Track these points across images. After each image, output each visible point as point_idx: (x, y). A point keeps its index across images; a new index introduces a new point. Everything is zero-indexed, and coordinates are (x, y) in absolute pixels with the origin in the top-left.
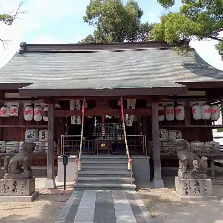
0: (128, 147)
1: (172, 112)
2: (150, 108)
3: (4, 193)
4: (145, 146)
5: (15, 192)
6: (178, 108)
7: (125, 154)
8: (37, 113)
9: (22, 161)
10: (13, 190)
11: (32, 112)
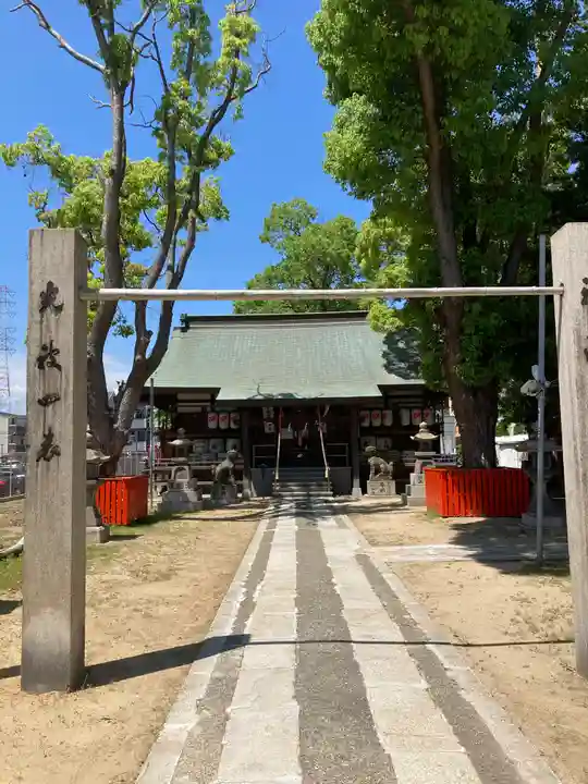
0: (326, 456)
1: (378, 417)
4: (346, 455)
6: (385, 412)
8: (223, 420)
11: (216, 419)
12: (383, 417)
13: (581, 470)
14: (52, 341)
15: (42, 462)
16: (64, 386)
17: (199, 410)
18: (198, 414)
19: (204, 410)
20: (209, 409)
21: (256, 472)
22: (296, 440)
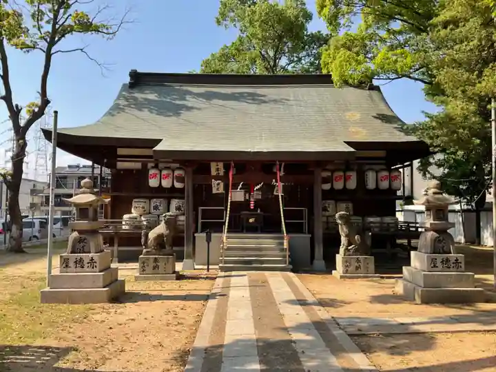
0: (285, 222)
1: (340, 179)
2: (312, 173)
3: (144, 270)
4: (305, 221)
5: (156, 270)
6: (348, 173)
7: (280, 231)
8: (166, 178)
10: (154, 268)
11: (158, 176)
12: (346, 179)
17: (138, 165)
18: (138, 170)
19: (145, 166)
20: (150, 165)
21: (201, 237)
22: (247, 202)
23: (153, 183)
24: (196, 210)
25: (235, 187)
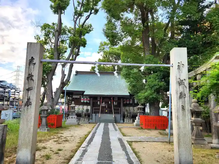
4: (119, 111)
9: (86, 114)
10: (84, 121)
11: (84, 99)
12: (130, 101)
13: (176, 115)
14: (31, 73)
15: (26, 106)
16: (34, 85)
17: (79, 97)
18: (78, 98)
19: (80, 97)
20: (82, 97)
21: (94, 115)
22: (106, 106)
23: (82, 101)
24: (93, 108)
25: (103, 102)
